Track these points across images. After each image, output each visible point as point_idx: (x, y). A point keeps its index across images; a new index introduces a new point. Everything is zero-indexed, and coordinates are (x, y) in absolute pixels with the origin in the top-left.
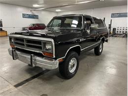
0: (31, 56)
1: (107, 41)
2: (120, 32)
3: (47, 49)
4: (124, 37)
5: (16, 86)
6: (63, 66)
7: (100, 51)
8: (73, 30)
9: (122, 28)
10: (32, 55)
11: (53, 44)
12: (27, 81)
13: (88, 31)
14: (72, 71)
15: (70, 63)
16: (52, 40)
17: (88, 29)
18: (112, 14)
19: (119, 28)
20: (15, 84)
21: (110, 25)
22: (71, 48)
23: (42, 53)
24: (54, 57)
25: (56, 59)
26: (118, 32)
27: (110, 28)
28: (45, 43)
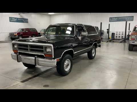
0: (35, 58)
1: (100, 46)
2: (119, 37)
3: (47, 52)
4: (121, 42)
5: (23, 82)
6: (60, 65)
7: (93, 55)
8: (67, 37)
9: (121, 33)
10: (36, 56)
11: (53, 47)
12: (30, 78)
13: (80, 38)
14: (67, 70)
15: (65, 63)
16: (52, 45)
17: (79, 36)
18: (110, 18)
19: (118, 33)
20: (21, 81)
21: (108, 30)
22: (65, 51)
23: (43, 55)
24: (53, 57)
25: (54, 59)
26: (117, 37)
27: (108, 32)
28: (46, 47)
